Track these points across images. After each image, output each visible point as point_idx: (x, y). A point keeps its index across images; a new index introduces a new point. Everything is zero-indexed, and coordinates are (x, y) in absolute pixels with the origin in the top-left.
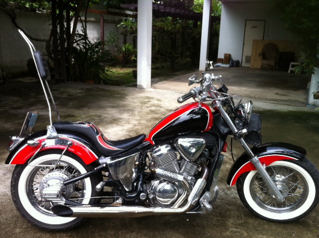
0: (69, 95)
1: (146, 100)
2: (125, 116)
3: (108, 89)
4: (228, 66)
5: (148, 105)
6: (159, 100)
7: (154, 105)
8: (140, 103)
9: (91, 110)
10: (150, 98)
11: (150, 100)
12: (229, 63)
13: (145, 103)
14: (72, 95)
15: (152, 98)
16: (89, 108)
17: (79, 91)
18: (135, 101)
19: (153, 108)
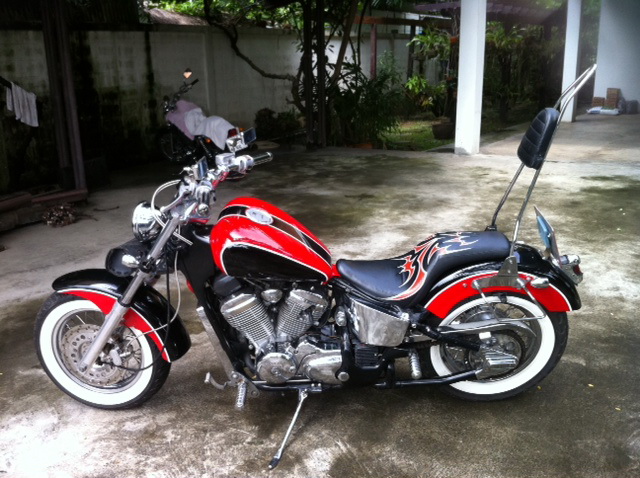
0: (345, 168)
1: (480, 173)
2: (454, 196)
3: (403, 157)
4: (614, 112)
5: (487, 180)
6: (501, 172)
7: (497, 180)
8: (472, 177)
9: (395, 189)
10: (485, 169)
11: (486, 172)
12: (617, 107)
13: (480, 176)
14: (349, 168)
15: (490, 169)
16: (390, 185)
17: (356, 161)
18: (461, 174)
19: (498, 184)
